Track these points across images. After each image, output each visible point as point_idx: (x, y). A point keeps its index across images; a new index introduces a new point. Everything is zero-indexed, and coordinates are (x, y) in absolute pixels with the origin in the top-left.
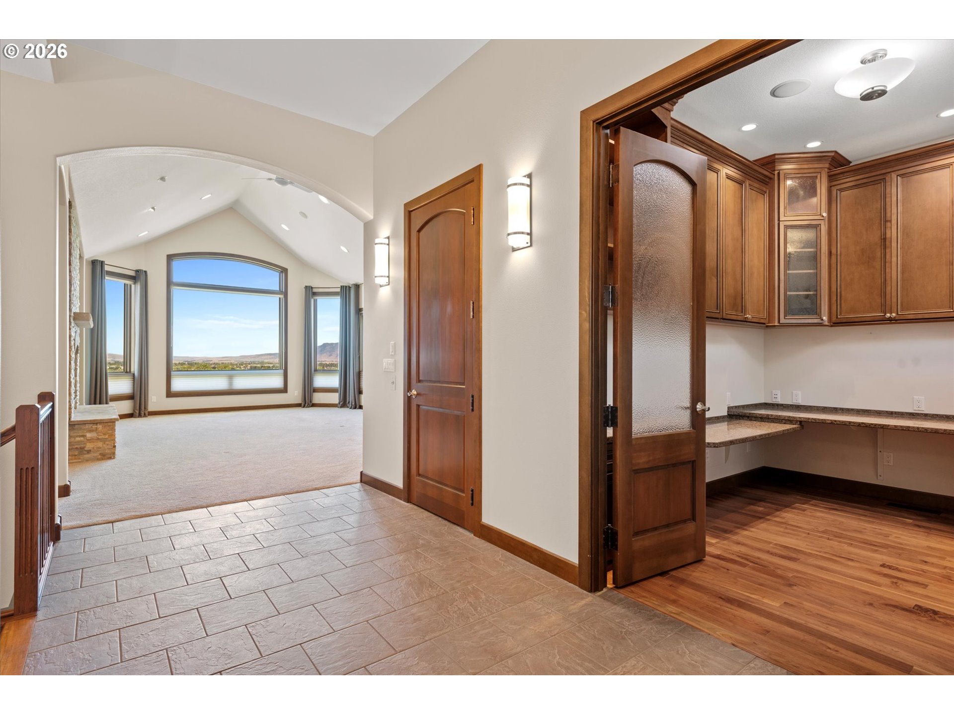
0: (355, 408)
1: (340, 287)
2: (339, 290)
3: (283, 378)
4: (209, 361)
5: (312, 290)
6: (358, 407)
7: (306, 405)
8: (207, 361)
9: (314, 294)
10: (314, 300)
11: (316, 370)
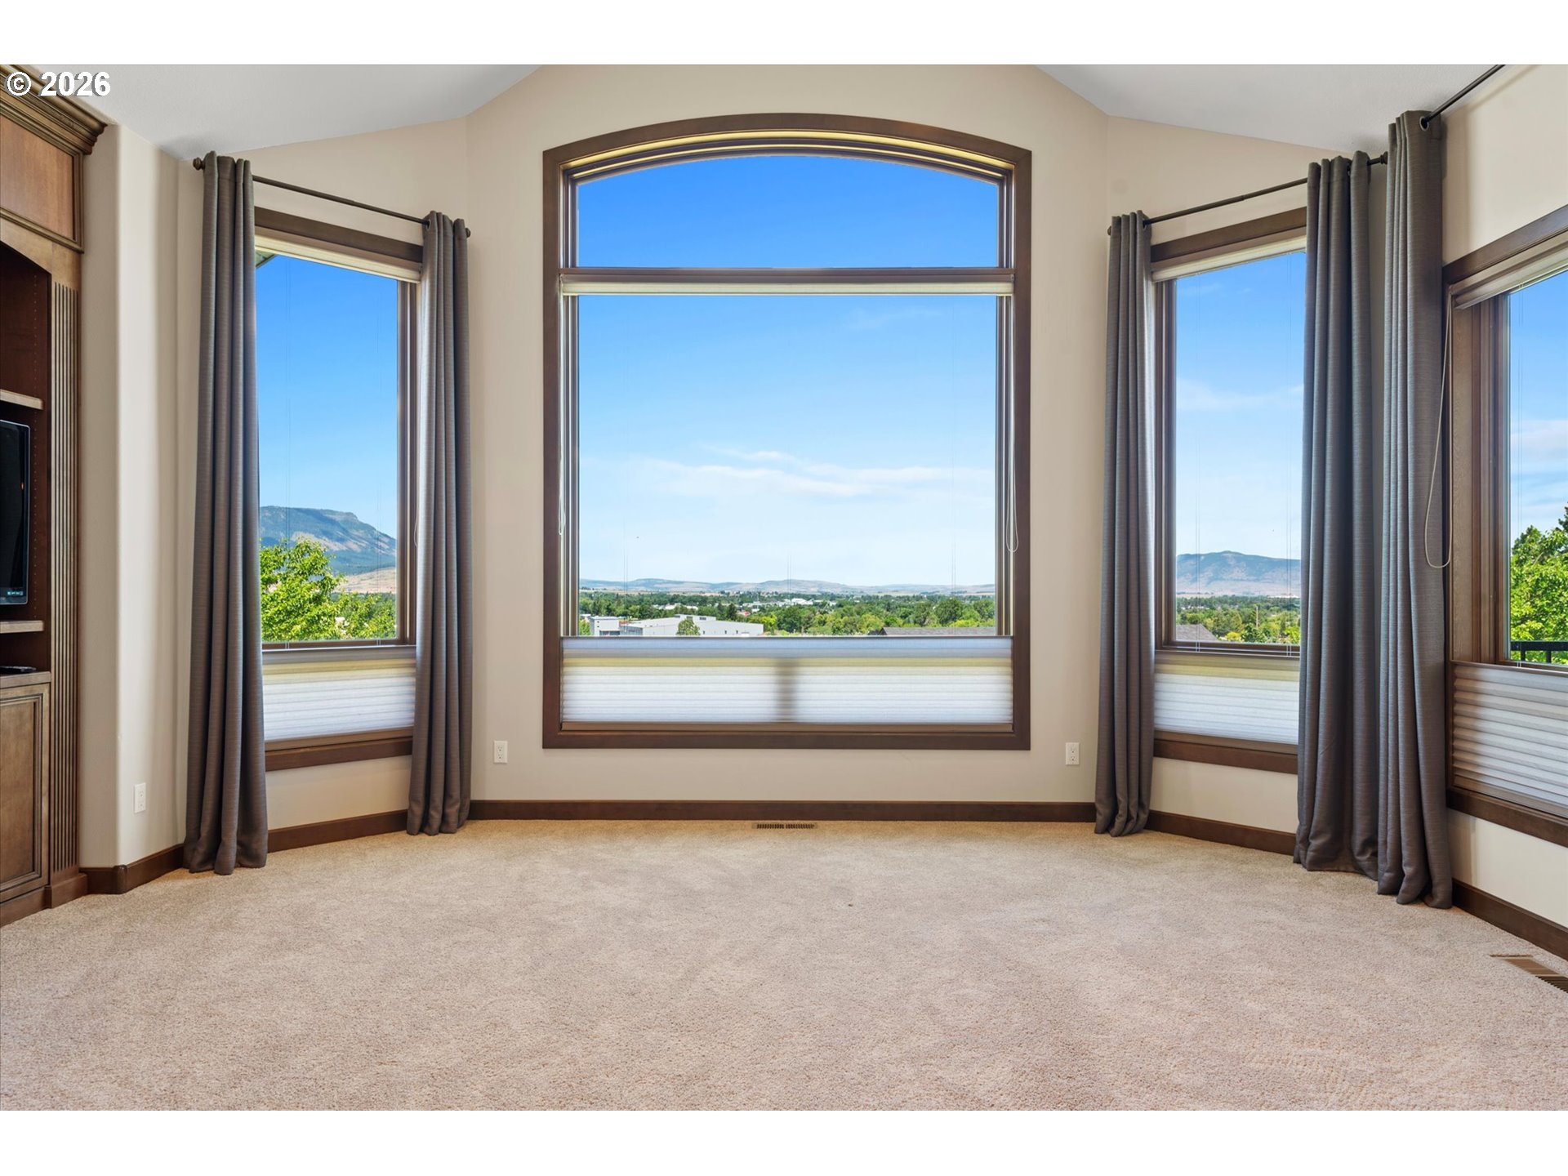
0: (1423, 895)
1: (1305, 173)
2: (1299, 198)
3: (1009, 678)
4: (961, 592)
5: (1148, 234)
6: (1441, 890)
7: (1119, 821)
8: (958, 592)
9: (1162, 254)
10: (1158, 286)
11: (1167, 643)
